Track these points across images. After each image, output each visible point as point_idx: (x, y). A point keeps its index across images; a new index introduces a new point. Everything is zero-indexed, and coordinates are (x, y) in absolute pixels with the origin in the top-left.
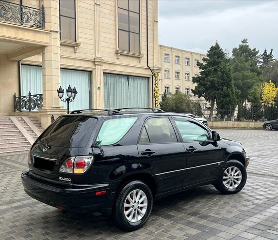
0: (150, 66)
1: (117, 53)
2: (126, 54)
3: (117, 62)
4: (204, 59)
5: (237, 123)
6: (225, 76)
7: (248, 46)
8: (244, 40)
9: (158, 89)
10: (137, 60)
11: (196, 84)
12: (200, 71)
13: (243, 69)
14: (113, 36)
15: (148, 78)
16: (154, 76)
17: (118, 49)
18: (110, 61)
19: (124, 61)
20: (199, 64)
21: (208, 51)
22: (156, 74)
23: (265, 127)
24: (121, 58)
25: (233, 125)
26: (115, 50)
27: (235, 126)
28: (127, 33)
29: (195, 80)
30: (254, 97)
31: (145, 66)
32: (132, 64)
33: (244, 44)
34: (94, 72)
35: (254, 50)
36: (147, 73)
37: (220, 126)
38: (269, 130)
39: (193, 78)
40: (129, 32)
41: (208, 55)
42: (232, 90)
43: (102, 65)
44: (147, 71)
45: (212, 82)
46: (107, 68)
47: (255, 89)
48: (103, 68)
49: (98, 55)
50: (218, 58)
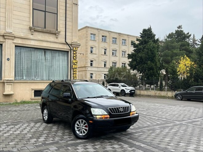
0: (69, 41)
1: (30, 29)
2: (40, 30)
3: (31, 37)
4: (137, 40)
5: (158, 92)
6: (150, 52)
7: (182, 31)
8: (179, 26)
9: (76, 61)
10: (54, 36)
11: (130, 60)
12: (134, 49)
13: (174, 48)
14: (27, 15)
15: (68, 52)
16: (72, 51)
17: (31, 26)
18: (22, 36)
19: (39, 36)
20: (133, 43)
21: (140, 33)
22: (74, 48)
23: (176, 97)
24: (36, 33)
25: (156, 93)
26: (29, 26)
27: (157, 95)
28: (43, 13)
29: (130, 56)
30: (172, 70)
31: (64, 41)
32: (48, 39)
33: (179, 30)
34: (3, 45)
35: (188, 34)
36: (65, 48)
37: (146, 94)
38: (179, 100)
39: (128, 54)
40: (45, 11)
41: (141, 37)
42: (156, 64)
43: (13, 39)
44: (65, 45)
45: (141, 58)
46: (19, 42)
47: (174, 63)
48: (15, 41)
49: (9, 30)
50: (148, 38)
